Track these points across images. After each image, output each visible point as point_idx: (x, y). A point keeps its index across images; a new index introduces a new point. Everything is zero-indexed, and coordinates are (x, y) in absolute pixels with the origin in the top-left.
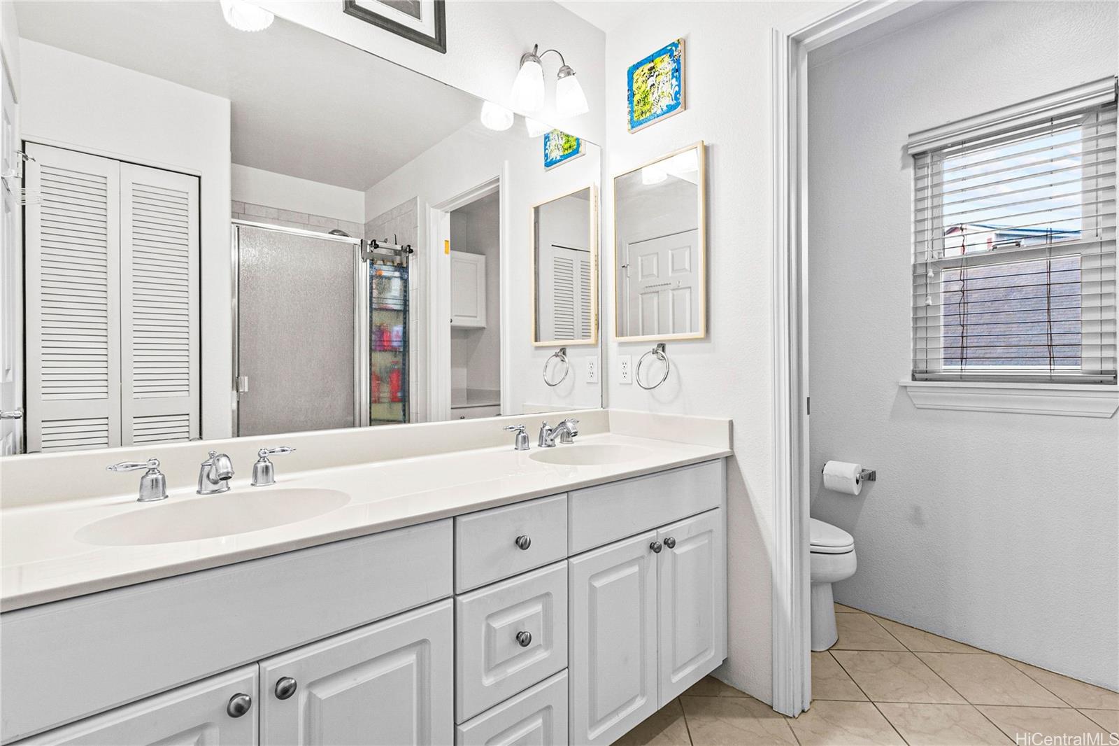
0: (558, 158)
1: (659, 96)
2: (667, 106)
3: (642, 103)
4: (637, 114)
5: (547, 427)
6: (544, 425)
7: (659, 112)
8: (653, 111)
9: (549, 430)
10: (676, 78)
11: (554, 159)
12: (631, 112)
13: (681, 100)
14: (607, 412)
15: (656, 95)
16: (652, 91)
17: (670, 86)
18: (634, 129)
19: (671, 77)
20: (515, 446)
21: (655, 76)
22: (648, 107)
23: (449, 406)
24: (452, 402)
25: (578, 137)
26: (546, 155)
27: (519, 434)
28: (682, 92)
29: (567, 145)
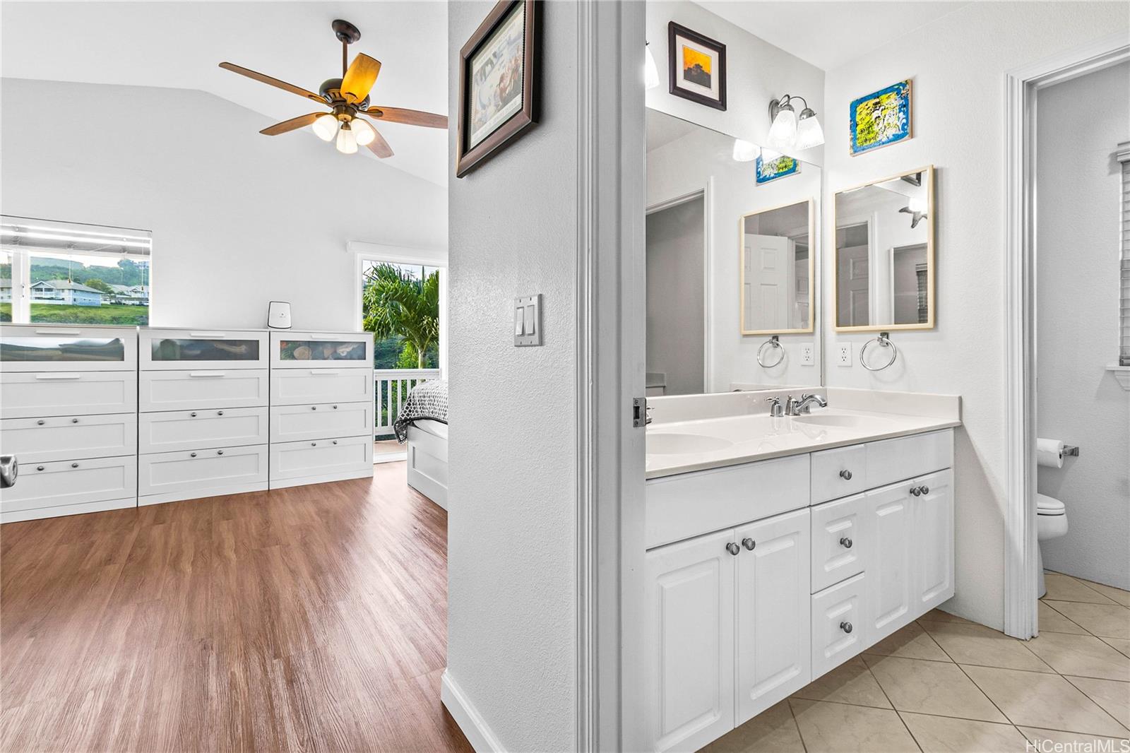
0: (772, 175)
1: (885, 127)
2: (893, 135)
3: (866, 132)
4: (860, 141)
5: (793, 400)
6: (790, 398)
7: (884, 140)
8: (878, 139)
9: (795, 402)
10: (904, 112)
11: (768, 176)
12: (854, 139)
13: (909, 131)
14: (826, 390)
15: (880, 126)
16: (877, 122)
17: (897, 119)
18: (856, 154)
19: (898, 111)
20: (770, 414)
21: (880, 110)
22: (872, 135)
23: (645, 386)
24: (647, 382)
25: (795, 158)
26: (758, 173)
27: (775, 404)
28: (909, 124)
29: (783, 165)
